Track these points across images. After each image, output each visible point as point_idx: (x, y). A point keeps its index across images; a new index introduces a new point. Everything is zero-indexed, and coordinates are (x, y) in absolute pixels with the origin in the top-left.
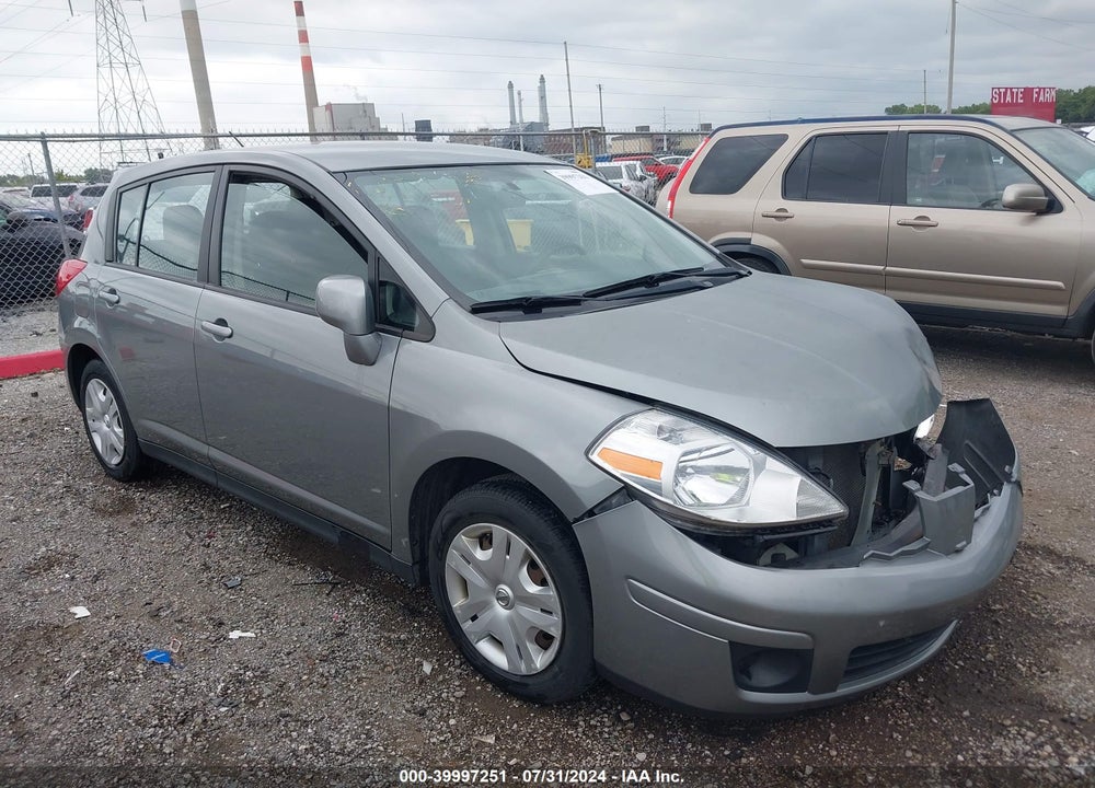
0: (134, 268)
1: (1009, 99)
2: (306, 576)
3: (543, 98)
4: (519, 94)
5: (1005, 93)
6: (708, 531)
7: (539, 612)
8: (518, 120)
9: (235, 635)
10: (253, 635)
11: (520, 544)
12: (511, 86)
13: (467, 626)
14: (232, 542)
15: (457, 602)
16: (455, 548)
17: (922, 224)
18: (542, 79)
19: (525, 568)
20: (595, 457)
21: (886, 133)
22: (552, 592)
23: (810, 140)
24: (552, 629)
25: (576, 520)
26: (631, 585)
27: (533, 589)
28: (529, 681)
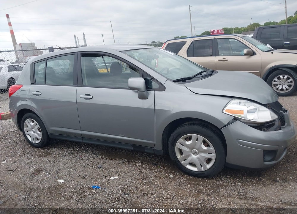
0: (45, 84)
1: (214, 33)
2: (118, 161)
3: (84, 39)
4: (78, 38)
5: (213, 31)
6: (256, 125)
7: (207, 154)
8: (78, 45)
9: (112, 178)
10: (117, 177)
11: (201, 138)
12: (75, 36)
13: (183, 162)
14: (89, 157)
15: (179, 157)
16: (179, 142)
17: (224, 60)
18: (84, 34)
19: (202, 144)
20: (224, 112)
21: (212, 39)
22: (212, 148)
23: (192, 42)
24: (213, 157)
25: (222, 128)
26: (238, 141)
27: (205, 148)
28: (204, 172)
